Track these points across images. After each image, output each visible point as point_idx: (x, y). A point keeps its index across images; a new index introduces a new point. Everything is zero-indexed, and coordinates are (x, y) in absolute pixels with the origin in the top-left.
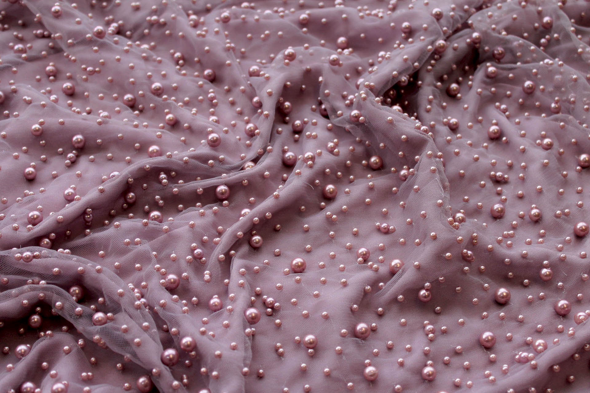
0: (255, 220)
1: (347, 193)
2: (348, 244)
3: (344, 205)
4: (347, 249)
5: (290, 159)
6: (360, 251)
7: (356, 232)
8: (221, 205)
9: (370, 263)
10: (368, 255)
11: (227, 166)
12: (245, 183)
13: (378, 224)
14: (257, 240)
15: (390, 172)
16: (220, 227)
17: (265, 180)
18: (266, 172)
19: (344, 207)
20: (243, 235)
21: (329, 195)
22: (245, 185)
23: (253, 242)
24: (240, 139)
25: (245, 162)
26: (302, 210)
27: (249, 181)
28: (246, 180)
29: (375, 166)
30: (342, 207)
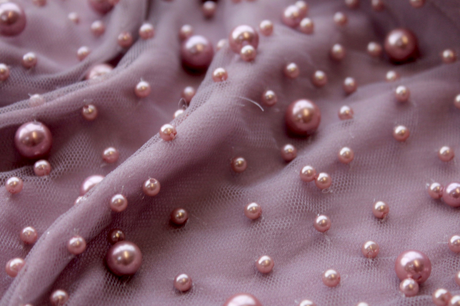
0: (117, 200)
1: (346, 116)
2: (368, 245)
3: (344, 146)
4: (367, 256)
5: (197, 53)
6: (405, 261)
7: (381, 211)
8: (32, 173)
9: (439, 293)
10: (426, 269)
11: (42, 78)
12: (90, 113)
13: (434, 186)
14: (126, 255)
15: (440, 61)
16: (28, 230)
17: (140, 103)
18: (139, 81)
19: (345, 150)
20: (84, 246)
21: (303, 126)
22: (91, 117)
23: (115, 262)
24: (77, 21)
25: (88, 66)
26: (238, 168)
27: (98, 107)
28: (92, 104)
29: (400, 54)
30: (339, 149)
